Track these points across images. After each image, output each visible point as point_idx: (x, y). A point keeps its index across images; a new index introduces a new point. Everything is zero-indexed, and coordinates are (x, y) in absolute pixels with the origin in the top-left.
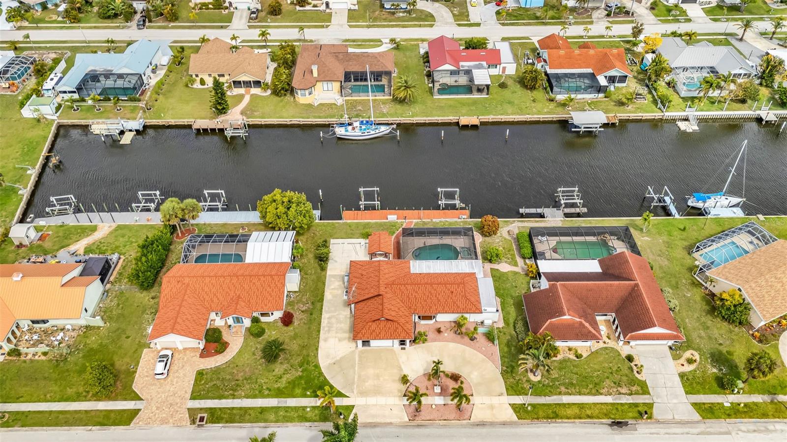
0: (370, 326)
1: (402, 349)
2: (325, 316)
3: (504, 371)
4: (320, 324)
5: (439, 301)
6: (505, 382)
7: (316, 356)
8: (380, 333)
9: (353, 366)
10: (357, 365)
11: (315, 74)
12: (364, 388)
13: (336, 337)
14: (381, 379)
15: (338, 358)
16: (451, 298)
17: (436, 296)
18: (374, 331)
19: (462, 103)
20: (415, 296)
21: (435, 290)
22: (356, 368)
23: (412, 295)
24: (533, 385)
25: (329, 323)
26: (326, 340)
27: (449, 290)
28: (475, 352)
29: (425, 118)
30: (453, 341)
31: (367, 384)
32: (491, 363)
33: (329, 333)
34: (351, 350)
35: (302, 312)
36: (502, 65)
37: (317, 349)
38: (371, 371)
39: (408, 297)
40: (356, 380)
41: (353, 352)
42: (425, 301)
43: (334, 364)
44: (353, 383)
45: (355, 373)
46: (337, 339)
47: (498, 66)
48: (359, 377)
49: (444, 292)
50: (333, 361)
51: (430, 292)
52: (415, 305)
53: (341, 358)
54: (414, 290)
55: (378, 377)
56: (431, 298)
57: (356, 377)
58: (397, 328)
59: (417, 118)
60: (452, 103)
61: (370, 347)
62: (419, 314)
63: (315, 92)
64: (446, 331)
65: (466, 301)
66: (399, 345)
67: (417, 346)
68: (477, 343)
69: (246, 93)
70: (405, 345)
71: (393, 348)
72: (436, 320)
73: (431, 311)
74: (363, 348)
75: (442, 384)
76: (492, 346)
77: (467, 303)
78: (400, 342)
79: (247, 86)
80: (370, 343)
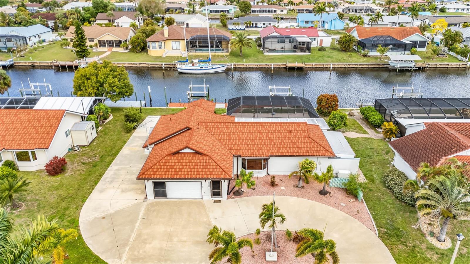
0: (168, 161)
1: (215, 202)
2: (113, 167)
3: (384, 234)
4: (101, 175)
5: (272, 141)
6: (391, 249)
7: (78, 208)
8: (181, 170)
9: (133, 222)
10: (139, 221)
11: (166, 34)
12: (141, 252)
13: (118, 188)
14: (175, 240)
15: (112, 211)
16: (289, 138)
17: (267, 136)
18: (172, 167)
19: (289, 57)
20: (239, 136)
21: (266, 129)
22: (137, 225)
23: (234, 134)
24: (443, 254)
25: (115, 174)
26: (102, 191)
27: (285, 129)
28: (331, 208)
29: (256, 64)
30: (293, 195)
31: (148, 246)
32: (359, 223)
33: (110, 184)
34: (136, 202)
35: (83, 164)
36: (320, 38)
37: (84, 201)
38: (160, 229)
39: (229, 136)
40: (131, 240)
41: (139, 205)
42: (252, 141)
43: (104, 218)
44: (125, 245)
45: (132, 231)
46: (119, 190)
47: (316, 38)
48: (139, 235)
49: (279, 131)
50: (103, 215)
51: (259, 132)
52: (238, 146)
53: (117, 212)
54: (237, 129)
55: (170, 237)
56: (260, 138)
57: (133, 236)
58: (209, 164)
59: (250, 64)
60: (280, 57)
61: (167, 198)
62: (244, 156)
63: (165, 48)
64: (283, 184)
65: (310, 142)
66: (211, 195)
67: (238, 199)
68: (331, 198)
69: (109, 50)
70: (220, 195)
71: (202, 198)
72: (267, 173)
73: (261, 153)
74: (155, 197)
75: (279, 248)
76: (355, 202)
77: (312, 144)
78: (212, 188)
79: (110, 46)
80: (165, 188)
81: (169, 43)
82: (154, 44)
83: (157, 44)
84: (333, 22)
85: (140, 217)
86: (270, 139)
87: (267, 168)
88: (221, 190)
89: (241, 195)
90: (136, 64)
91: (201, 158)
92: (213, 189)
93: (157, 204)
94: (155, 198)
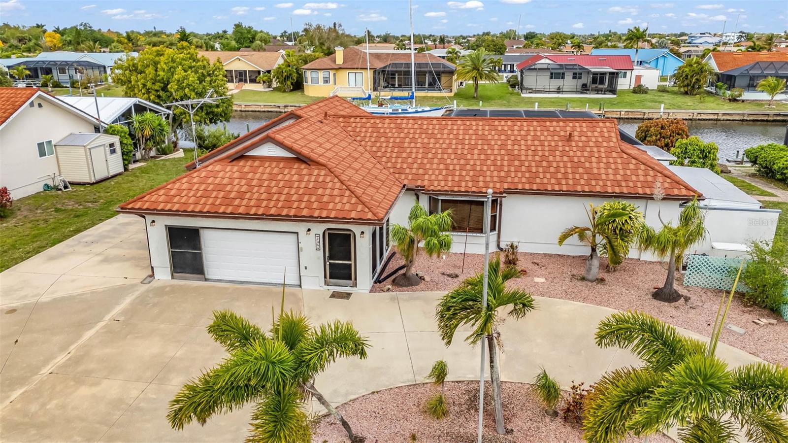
0: (213, 174)
1: (335, 295)
4: (79, 231)
5: (515, 157)
8: (241, 195)
9: (83, 326)
10: (101, 324)
11: (339, 61)
12: (52, 405)
13: (99, 254)
15: (45, 298)
16: (564, 153)
18: (220, 188)
19: (571, 100)
22: (88, 334)
23: (413, 141)
25: (113, 230)
26: (54, 258)
27: (554, 134)
30: (568, 295)
31: (84, 391)
33: (86, 246)
34: (123, 282)
35: (58, 211)
36: (635, 73)
38: (147, 349)
39: (399, 145)
40: (45, 371)
41: (126, 289)
42: (461, 157)
43: (13, 311)
44: (21, 381)
45: (64, 348)
46: (99, 258)
47: (629, 73)
48: (77, 360)
52: (421, 166)
55: (163, 371)
56: (482, 152)
57: (60, 360)
58: (322, 185)
60: (553, 100)
61: (206, 280)
62: (432, 188)
63: (335, 83)
64: (540, 272)
65: (626, 164)
66: (325, 277)
67: (404, 294)
68: (693, 311)
69: (237, 88)
70: (350, 279)
71: (300, 286)
72: (498, 246)
73: (481, 184)
74: (175, 274)
75: (509, 437)
76: (777, 328)
77: (632, 166)
78: (327, 254)
79: (241, 80)
80: (200, 248)
81: (343, 75)
82: (314, 75)
83: (321, 75)
84: (661, 61)
85: (108, 317)
86: (510, 153)
87: (497, 232)
88: (352, 262)
89: (412, 285)
90: (279, 107)
91: (305, 172)
92: (330, 258)
93: (173, 289)
94: (173, 278)
